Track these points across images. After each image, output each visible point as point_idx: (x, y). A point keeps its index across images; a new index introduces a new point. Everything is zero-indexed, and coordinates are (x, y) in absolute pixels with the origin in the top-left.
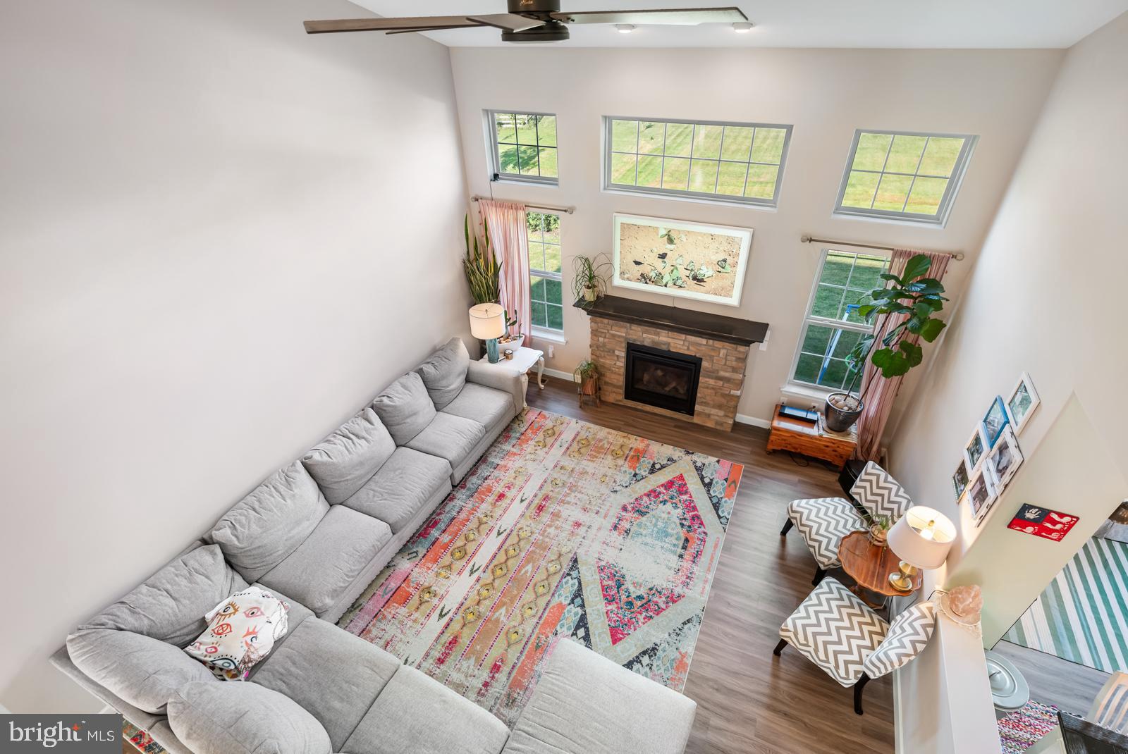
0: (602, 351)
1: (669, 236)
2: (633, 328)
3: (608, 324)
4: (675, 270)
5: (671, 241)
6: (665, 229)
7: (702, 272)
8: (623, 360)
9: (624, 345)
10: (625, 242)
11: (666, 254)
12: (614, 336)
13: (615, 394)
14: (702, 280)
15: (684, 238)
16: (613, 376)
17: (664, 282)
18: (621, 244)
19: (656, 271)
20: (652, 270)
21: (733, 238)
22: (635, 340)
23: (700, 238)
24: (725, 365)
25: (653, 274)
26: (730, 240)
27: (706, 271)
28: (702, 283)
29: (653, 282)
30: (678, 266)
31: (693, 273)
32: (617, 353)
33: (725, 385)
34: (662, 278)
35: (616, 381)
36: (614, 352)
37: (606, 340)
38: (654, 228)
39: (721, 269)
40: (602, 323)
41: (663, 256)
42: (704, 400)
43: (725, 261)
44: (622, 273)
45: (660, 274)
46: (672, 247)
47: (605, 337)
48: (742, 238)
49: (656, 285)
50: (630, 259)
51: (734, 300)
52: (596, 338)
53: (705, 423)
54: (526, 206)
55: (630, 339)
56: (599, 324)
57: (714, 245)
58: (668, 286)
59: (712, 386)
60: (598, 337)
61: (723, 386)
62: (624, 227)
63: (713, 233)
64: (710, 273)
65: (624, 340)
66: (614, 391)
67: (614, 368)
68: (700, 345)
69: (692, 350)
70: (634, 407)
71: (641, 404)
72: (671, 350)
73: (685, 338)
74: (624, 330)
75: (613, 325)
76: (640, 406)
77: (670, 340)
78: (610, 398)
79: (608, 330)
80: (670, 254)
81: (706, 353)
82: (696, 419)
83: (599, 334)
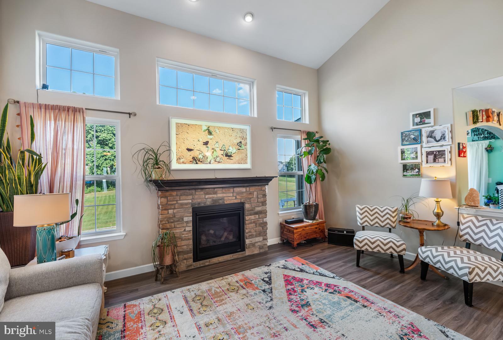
0: (172, 223)
1: (208, 130)
2: (197, 193)
3: (177, 195)
4: (215, 152)
5: (210, 133)
6: (206, 126)
7: (230, 151)
8: (191, 224)
9: (191, 210)
10: (180, 136)
11: (208, 142)
12: (182, 204)
13: (187, 261)
15: (217, 131)
16: (184, 243)
17: (209, 160)
18: (177, 137)
19: (203, 154)
20: (200, 154)
21: (243, 130)
22: (199, 204)
23: (226, 130)
24: (258, 202)
25: (201, 156)
26: (242, 131)
27: (232, 150)
28: (231, 158)
29: (201, 162)
30: (216, 149)
31: (225, 152)
32: (186, 219)
33: (260, 216)
34: (207, 158)
35: (185, 247)
36: (183, 219)
37: (175, 211)
38: (199, 126)
39: (239, 148)
40: (171, 195)
41: (206, 143)
42: (250, 234)
43: (241, 142)
44: (178, 159)
45: (205, 155)
46: (211, 137)
47: (175, 209)
48: (247, 129)
49: (203, 163)
50: (184, 148)
51: (248, 166)
52: (166, 212)
53: (253, 252)
54: (86, 109)
55: (196, 204)
56: (169, 198)
57: (235, 134)
58: (211, 163)
59: (253, 220)
60: (168, 210)
61: (259, 218)
62: (178, 126)
63: (233, 127)
64: (234, 151)
65: (190, 206)
66: (184, 258)
67: (183, 234)
68: (242, 193)
69: (238, 199)
70: (202, 265)
71: (208, 260)
72: (226, 203)
73: (233, 190)
74: (191, 197)
75: (181, 195)
76: (207, 262)
77: (225, 195)
78: (182, 266)
79: (177, 201)
80: (210, 142)
81: (246, 198)
82: (248, 252)
83: (169, 207)
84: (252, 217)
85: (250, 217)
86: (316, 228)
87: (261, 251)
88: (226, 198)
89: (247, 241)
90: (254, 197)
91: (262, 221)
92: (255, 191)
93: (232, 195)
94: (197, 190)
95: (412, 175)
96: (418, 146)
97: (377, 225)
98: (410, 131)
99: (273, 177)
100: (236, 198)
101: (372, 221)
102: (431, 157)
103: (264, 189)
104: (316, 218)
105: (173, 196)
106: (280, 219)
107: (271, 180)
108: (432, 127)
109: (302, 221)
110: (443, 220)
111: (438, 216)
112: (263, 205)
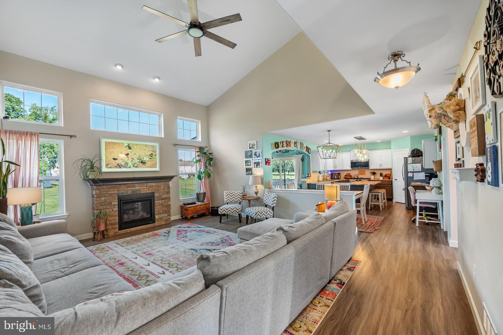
0: (104, 206)
1: (129, 146)
2: (121, 187)
3: (107, 188)
4: (133, 160)
5: (130, 148)
6: (127, 144)
7: (144, 160)
8: (117, 207)
9: (117, 198)
10: (108, 150)
12: (111, 194)
13: (114, 229)
14: (145, 163)
15: (135, 147)
16: (112, 218)
17: (129, 166)
18: (105, 151)
19: (124, 162)
20: (122, 161)
22: (123, 193)
23: (141, 146)
24: (164, 192)
25: (123, 163)
26: (153, 147)
27: (146, 159)
28: (145, 164)
29: (123, 167)
30: (134, 158)
31: (141, 160)
32: (113, 203)
34: (128, 164)
35: (113, 221)
36: (111, 204)
37: (106, 198)
38: (122, 143)
39: (151, 157)
40: (103, 188)
41: (127, 155)
42: (159, 212)
43: (152, 154)
44: (107, 165)
45: (127, 162)
46: (131, 150)
47: (106, 197)
48: (156, 146)
49: (125, 168)
50: (111, 158)
51: (157, 169)
52: (99, 199)
53: (161, 223)
54: (40, 133)
55: (120, 194)
56: (101, 190)
57: (147, 149)
58: (131, 167)
59: (160, 204)
60: (101, 197)
61: (165, 202)
62: (107, 144)
63: (146, 144)
64: (147, 159)
65: (116, 195)
66: (112, 228)
67: (111, 213)
68: (153, 186)
69: (150, 190)
70: (125, 232)
71: (129, 229)
72: (141, 193)
73: (147, 185)
74: (117, 189)
75: (110, 188)
76: (128, 230)
77: (140, 188)
78: (111, 233)
79: (107, 192)
80: (130, 154)
81: (156, 189)
82: (157, 224)
83: (102, 196)
84: (160, 201)
85: (159, 201)
86: (204, 207)
87: (166, 222)
88: (141, 190)
89: (157, 217)
90: (162, 188)
91: (167, 204)
92: (162, 185)
93: (146, 188)
94: (121, 185)
95: (248, 174)
96: (251, 159)
97: (233, 201)
98: (248, 151)
99: (174, 176)
100: (148, 189)
101: (231, 199)
102: (255, 165)
103: (168, 183)
104: (204, 201)
105: (104, 189)
106: (180, 203)
107: (173, 178)
108: (256, 150)
109: (195, 203)
110: (259, 195)
111: (256, 193)
112: (168, 194)
